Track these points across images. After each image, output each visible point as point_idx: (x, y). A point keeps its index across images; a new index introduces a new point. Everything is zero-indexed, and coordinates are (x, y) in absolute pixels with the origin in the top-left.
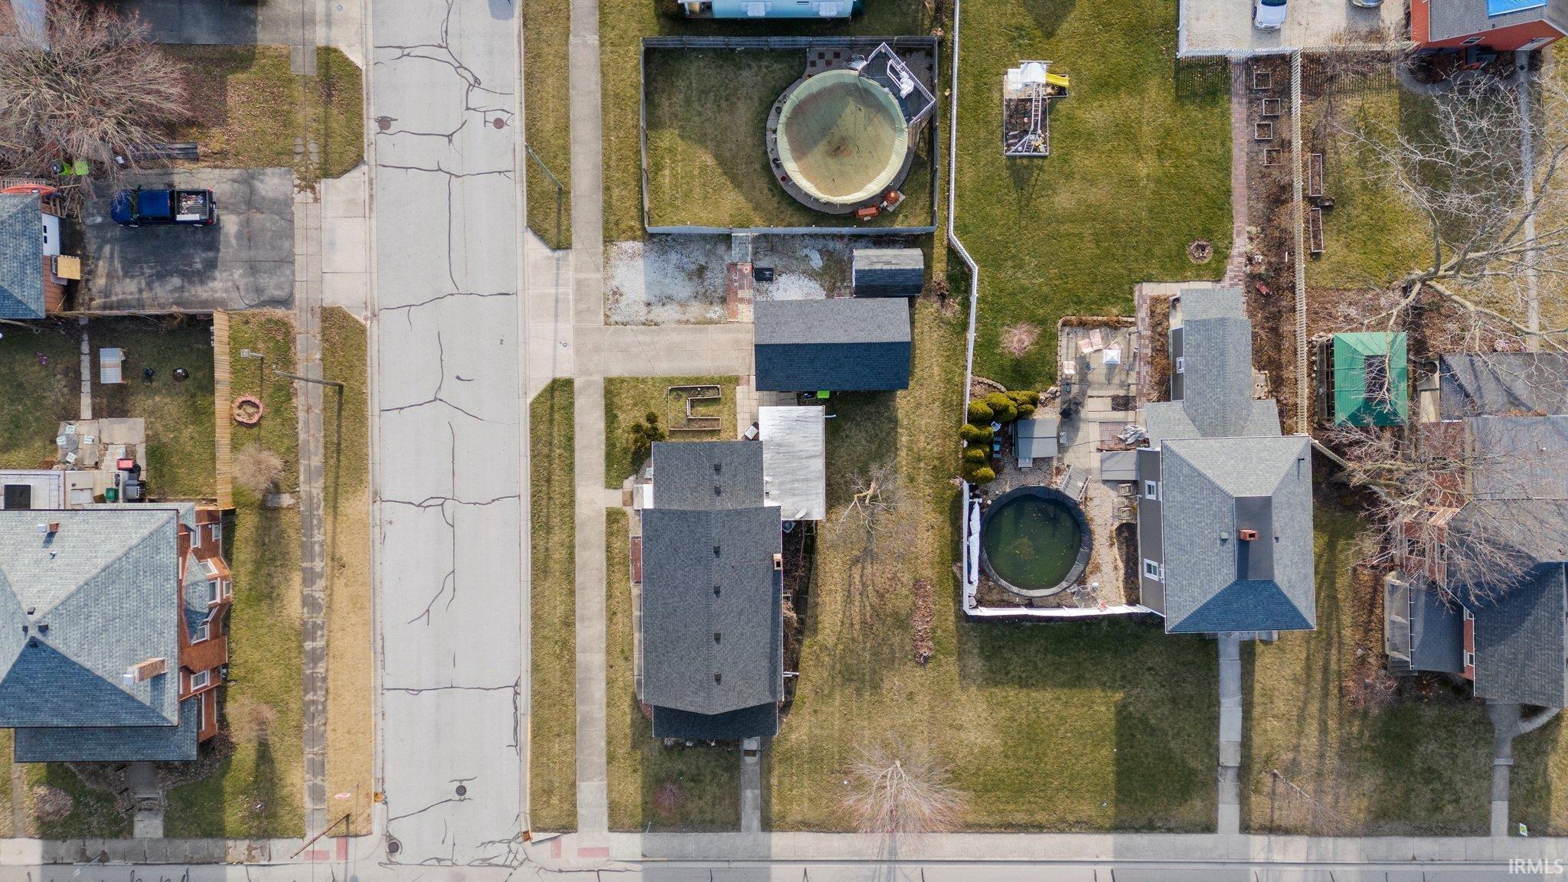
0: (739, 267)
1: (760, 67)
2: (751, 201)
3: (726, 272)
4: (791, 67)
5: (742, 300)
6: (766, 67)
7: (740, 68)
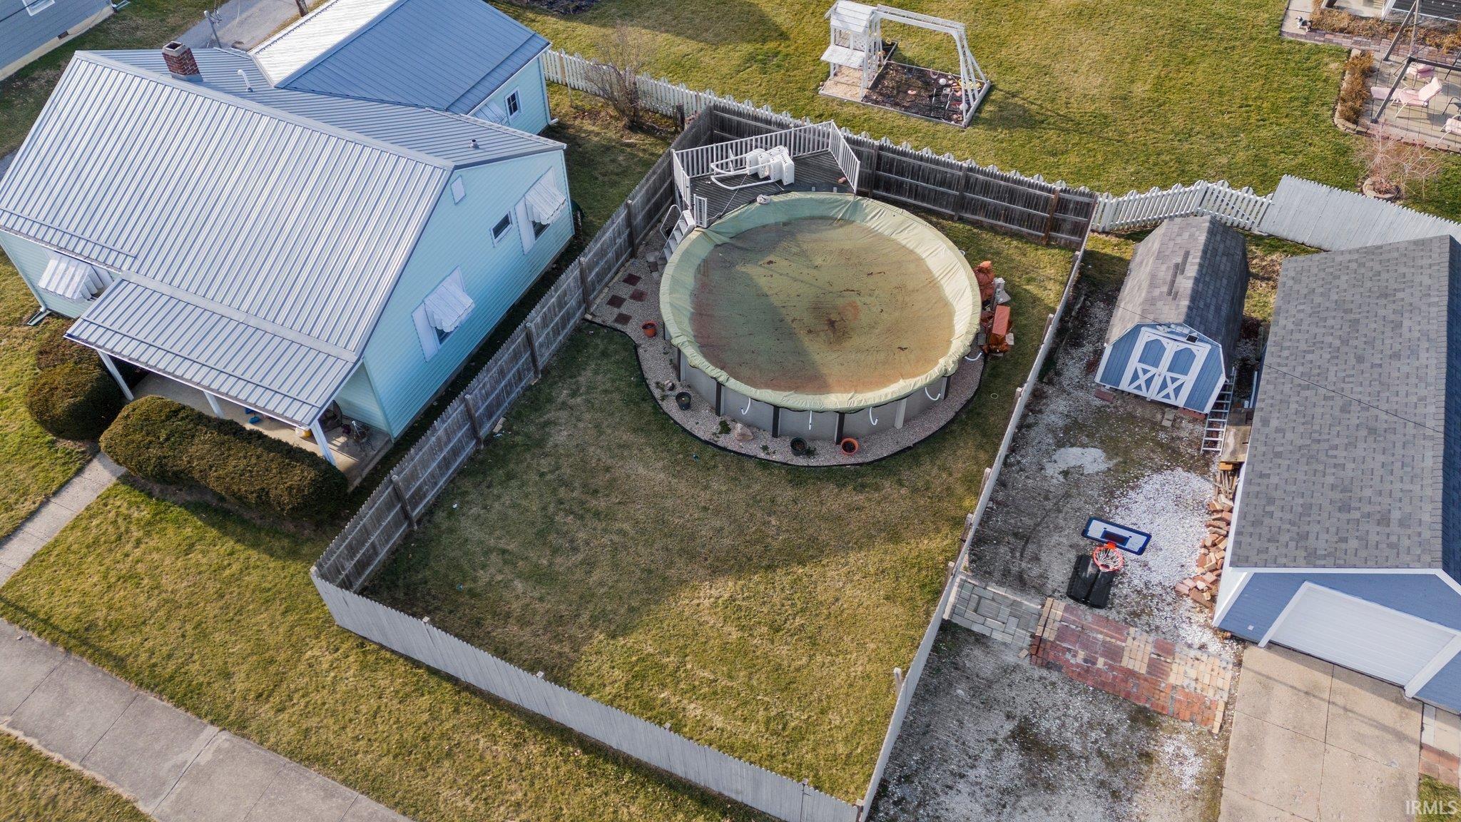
0: (1049, 635)
1: (564, 405)
2: (871, 537)
3: (1054, 676)
4: (604, 354)
5: (1157, 669)
6: (574, 394)
7: (540, 443)
